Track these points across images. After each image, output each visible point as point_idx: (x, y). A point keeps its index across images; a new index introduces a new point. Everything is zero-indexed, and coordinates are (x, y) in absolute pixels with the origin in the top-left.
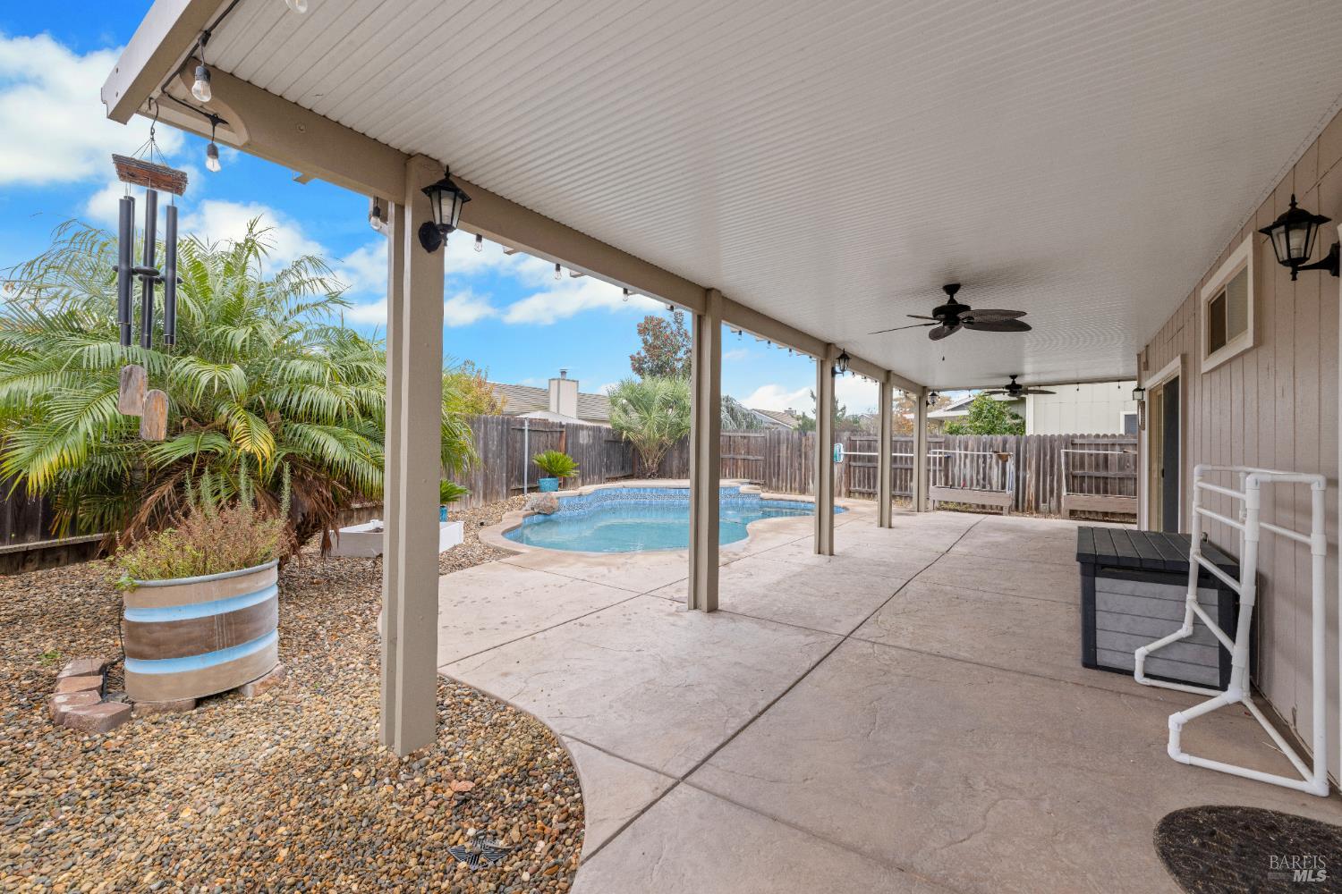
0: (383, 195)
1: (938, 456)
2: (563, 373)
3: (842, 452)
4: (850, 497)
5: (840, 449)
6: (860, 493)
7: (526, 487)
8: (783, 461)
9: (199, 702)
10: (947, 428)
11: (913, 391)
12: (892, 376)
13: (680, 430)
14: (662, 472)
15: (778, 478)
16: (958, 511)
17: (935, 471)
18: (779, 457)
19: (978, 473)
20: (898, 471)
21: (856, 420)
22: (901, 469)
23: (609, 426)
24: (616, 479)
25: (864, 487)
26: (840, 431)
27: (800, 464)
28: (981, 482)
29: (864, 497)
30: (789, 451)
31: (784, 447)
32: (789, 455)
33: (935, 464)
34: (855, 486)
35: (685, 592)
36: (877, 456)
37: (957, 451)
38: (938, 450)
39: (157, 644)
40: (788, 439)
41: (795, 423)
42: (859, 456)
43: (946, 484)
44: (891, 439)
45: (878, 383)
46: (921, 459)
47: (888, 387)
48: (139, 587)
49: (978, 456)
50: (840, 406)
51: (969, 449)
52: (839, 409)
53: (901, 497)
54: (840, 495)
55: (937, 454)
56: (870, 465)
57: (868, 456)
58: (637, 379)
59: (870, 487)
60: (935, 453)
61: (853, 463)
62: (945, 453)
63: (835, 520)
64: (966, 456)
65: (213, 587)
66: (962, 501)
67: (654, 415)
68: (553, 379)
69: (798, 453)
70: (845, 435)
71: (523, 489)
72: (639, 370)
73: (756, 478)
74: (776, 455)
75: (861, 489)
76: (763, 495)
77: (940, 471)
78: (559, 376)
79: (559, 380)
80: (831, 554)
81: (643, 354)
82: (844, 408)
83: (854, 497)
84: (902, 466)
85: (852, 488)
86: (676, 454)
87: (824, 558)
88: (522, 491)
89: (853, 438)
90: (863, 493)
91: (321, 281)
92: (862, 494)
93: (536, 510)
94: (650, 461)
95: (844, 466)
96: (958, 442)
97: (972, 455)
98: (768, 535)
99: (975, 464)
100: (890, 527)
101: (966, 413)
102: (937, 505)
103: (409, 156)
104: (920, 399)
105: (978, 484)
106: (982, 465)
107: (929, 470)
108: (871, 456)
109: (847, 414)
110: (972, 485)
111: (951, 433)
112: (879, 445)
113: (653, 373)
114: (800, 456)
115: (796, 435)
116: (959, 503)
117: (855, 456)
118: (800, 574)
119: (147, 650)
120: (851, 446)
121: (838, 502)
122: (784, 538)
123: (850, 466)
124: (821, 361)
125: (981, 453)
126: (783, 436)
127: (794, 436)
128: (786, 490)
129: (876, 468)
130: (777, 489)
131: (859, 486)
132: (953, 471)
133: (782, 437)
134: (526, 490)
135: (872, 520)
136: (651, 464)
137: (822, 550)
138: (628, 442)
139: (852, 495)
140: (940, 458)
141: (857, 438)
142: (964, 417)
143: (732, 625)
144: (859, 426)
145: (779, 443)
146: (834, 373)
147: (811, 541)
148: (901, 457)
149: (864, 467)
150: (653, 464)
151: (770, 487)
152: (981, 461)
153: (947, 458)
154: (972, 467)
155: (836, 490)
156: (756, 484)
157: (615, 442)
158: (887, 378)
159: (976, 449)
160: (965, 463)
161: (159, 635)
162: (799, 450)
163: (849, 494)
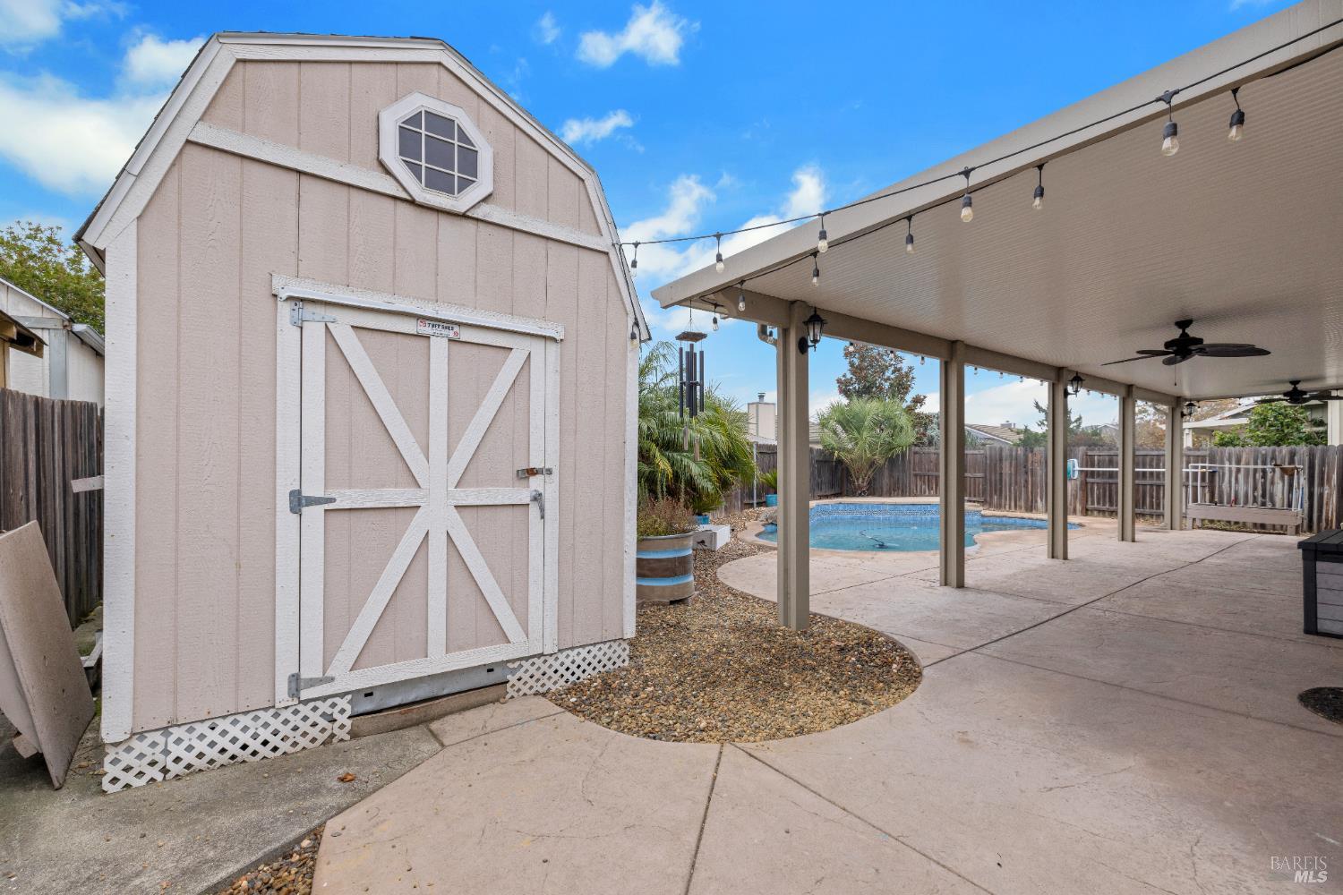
0: (765, 323)
1: (1199, 470)
2: (761, 397)
3: (1077, 468)
4: (1087, 515)
5: (1075, 465)
6: (1099, 511)
7: (755, 502)
8: (1006, 478)
9: (672, 603)
10: (1217, 439)
11: (1163, 403)
12: (1134, 389)
13: (891, 450)
14: (872, 490)
15: (1001, 495)
16: (1226, 530)
17: (1195, 488)
18: (1001, 474)
19: (1255, 489)
20: (1148, 487)
21: (1096, 432)
22: (1152, 485)
23: (820, 447)
24: (827, 497)
25: (1104, 505)
26: (1074, 446)
27: (1026, 481)
28: (1260, 499)
29: (1104, 516)
30: (1013, 469)
31: (1006, 465)
32: (1013, 472)
33: (1195, 479)
34: (1093, 503)
35: (937, 575)
36: (1117, 472)
37: (1227, 465)
38: (1200, 465)
39: (652, 570)
40: (1011, 455)
41: (1016, 438)
42: (1098, 472)
43: (1212, 500)
44: (1134, 453)
45: (1118, 398)
46: (1177, 475)
47: (1130, 402)
48: (643, 540)
49: (1255, 470)
50: (1073, 417)
51: (1243, 462)
52: (1073, 420)
53: (1151, 515)
54: (1075, 512)
55: (1201, 468)
56: (1111, 481)
57: (1109, 472)
58: (845, 401)
59: (1111, 505)
60: (1197, 467)
61: (1089, 480)
62: (1210, 468)
63: (1069, 534)
64: (1238, 470)
65: (675, 541)
66: (1233, 520)
67: (865, 434)
68: (753, 404)
69: (1023, 470)
70: (1082, 449)
71: (752, 504)
72: (845, 392)
73: (975, 496)
74: (998, 472)
75: (1101, 507)
76: (983, 512)
77: (1203, 487)
78: (757, 400)
79: (758, 403)
80: (1065, 558)
81: (849, 376)
82: (1080, 419)
83: (1092, 515)
84: (1150, 482)
85: (1089, 506)
86: (886, 473)
87: (1058, 562)
88: (751, 505)
89: (1089, 453)
90: (1104, 511)
91: (664, 356)
92: (1102, 512)
93: (770, 521)
94: (861, 480)
95: (1078, 483)
96: (1227, 455)
97: (1247, 471)
98: (998, 544)
99: (1251, 480)
100: (1133, 541)
101: (1244, 421)
102: (1198, 523)
103: (793, 302)
104: (1173, 410)
105: (1255, 500)
106: (1260, 481)
107: (1187, 487)
108: (1113, 472)
109: (1083, 425)
110: (1246, 502)
111: (1222, 445)
112: (1120, 459)
113: (859, 393)
114: (1026, 473)
115: (1021, 451)
116: (1229, 522)
117: (1093, 472)
118: (1035, 570)
119: (648, 573)
120: (1088, 461)
121: (1072, 519)
122: (1014, 546)
123: (1087, 483)
124: (1053, 384)
125: (1260, 466)
126: (1006, 453)
127: (1019, 452)
128: (1010, 507)
129: (1117, 484)
130: (999, 507)
131: (1098, 503)
132: (1220, 487)
133: (1004, 454)
134: (755, 505)
135: (1113, 535)
136: (861, 482)
137: (1055, 555)
138: (840, 461)
139: (1089, 512)
140: (1203, 474)
141: (1095, 453)
142: (1242, 426)
143: (979, 595)
144: (1101, 439)
145: (1001, 460)
146: (1066, 394)
147: (1044, 548)
148: (1152, 473)
149: (1104, 484)
150: (863, 482)
151: (991, 505)
152: (1259, 475)
153: (1213, 474)
154: (1246, 482)
155: (1070, 508)
156: (974, 502)
157: (825, 462)
158: (1128, 393)
159: (1252, 462)
160: (1237, 479)
161: (654, 565)
162: (1023, 467)
163: (1086, 512)
